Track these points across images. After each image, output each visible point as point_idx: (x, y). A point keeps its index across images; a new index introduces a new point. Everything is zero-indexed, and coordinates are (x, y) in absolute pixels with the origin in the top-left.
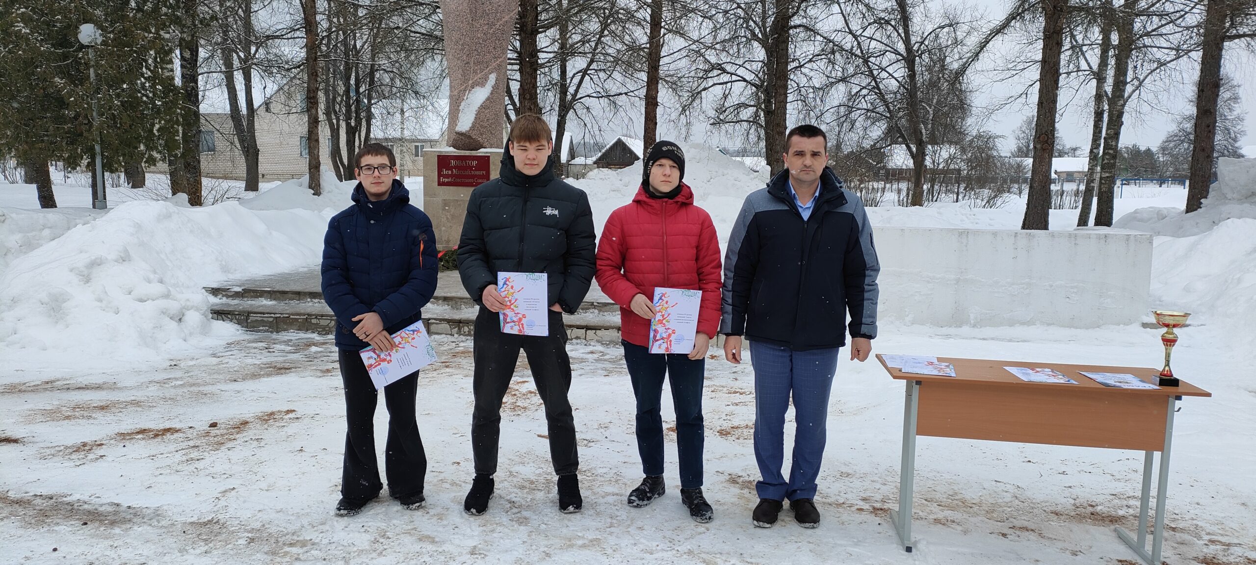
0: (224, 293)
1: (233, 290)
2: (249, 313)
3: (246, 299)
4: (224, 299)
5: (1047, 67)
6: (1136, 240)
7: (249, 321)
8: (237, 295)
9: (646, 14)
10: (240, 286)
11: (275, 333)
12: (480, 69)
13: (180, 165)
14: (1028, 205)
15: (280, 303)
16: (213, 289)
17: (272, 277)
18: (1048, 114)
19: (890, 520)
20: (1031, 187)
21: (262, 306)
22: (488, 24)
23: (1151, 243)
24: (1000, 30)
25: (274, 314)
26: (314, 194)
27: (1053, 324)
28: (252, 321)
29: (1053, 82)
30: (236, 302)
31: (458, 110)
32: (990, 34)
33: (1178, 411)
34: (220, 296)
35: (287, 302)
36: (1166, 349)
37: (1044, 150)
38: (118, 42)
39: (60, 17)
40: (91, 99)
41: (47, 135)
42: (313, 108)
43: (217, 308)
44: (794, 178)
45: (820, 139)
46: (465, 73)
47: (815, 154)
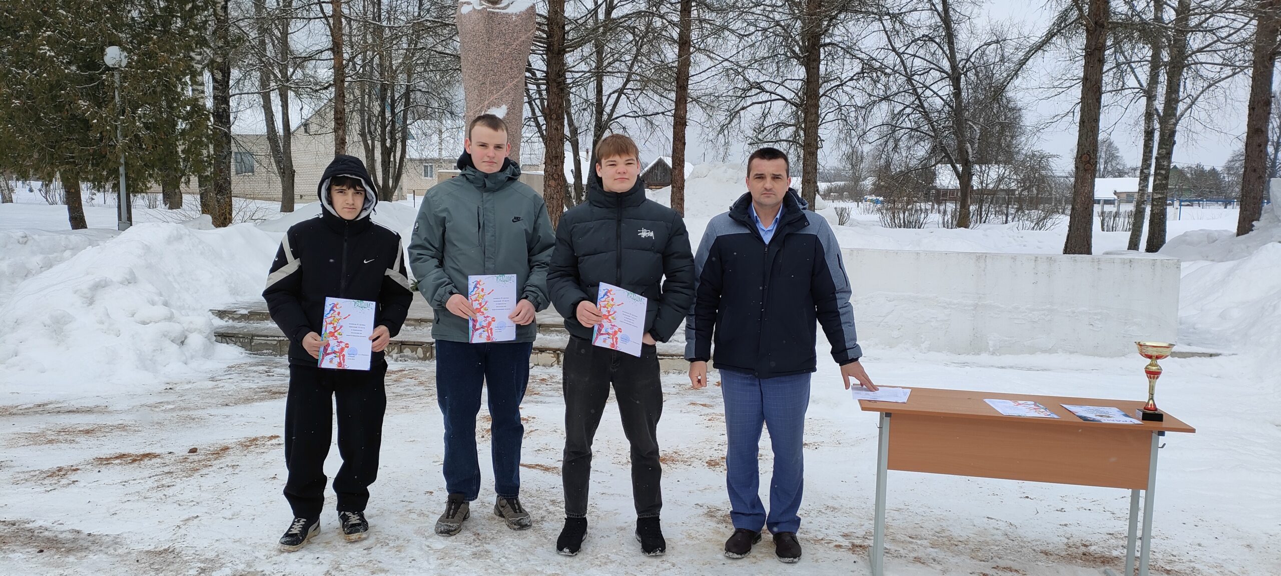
0: (230, 316)
1: (238, 313)
3: (251, 322)
4: (231, 321)
5: (1088, 85)
6: (1163, 265)
7: (253, 344)
8: (243, 317)
10: (246, 309)
11: (278, 356)
12: (497, 89)
13: (210, 186)
14: (1070, 227)
16: (219, 311)
18: (1090, 134)
19: (867, 558)
20: (1073, 209)
21: (267, 329)
22: (504, 44)
23: (1178, 268)
24: (1040, 47)
27: (1077, 352)
28: (256, 344)
29: (1095, 101)
30: (242, 324)
32: (1030, 51)
33: (1162, 447)
34: (226, 319)
36: (1150, 382)
37: (1086, 170)
38: (142, 64)
39: (84, 40)
40: (115, 121)
41: (73, 157)
42: (340, 129)
43: (221, 331)
44: (755, 201)
45: (781, 161)
46: (480, 93)
47: (775, 177)
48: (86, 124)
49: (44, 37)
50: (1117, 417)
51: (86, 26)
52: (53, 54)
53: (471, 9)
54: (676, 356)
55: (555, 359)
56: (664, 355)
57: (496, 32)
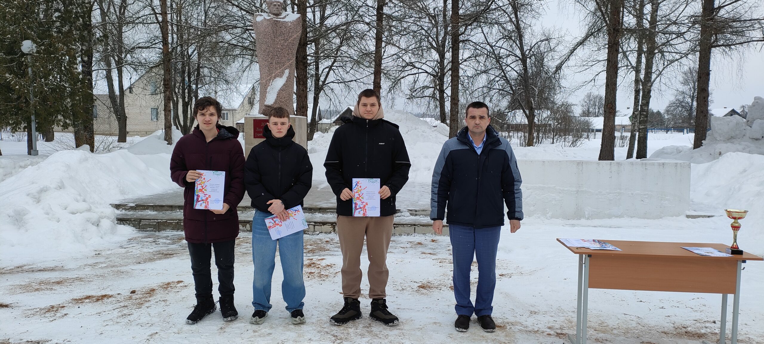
0: (123, 207)
1: (129, 205)
2: (141, 220)
3: (137, 211)
4: (124, 211)
5: (610, 64)
6: (681, 166)
7: (140, 225)
8: (132, 208)
9: (373, 33)
10: (133, 203)
11: (157, 232)
12: (280, 67)
13: (81, 127)
14: (602, 145)
15: (159, 213)
16: (116, 205)
17: (152, 197)
18: (612, 92)
20: (603, 135)
21: (148, 215)
22: (284, 40)
23: (690, 167)
24: (581, 43)
25: (157, 220)
26: (168, 144)
27: (634, 217)
28: (143, 225)
29: (614, 73)
30: (132, 212)
31: (266, 92)
32: (576, 45)
33: (744, 269)
34: (121, 209)
35: (164, 212)
36: (734, 233)
37: (610, 112)
38: (47, 52)
39: (9, 36)
40: (29, 87)
42: (167, 91)
43: (120, 217)
44: (470, 131)
45: (484, 109)
46: (270, 69)
47: (482, 118)
48: (8, 88)
50: (716, 254)
51: (9, 27)
53: (263, 18)
54: (406, 225)
55: (332, 229)
56: (399, 225)
57: (278, 34)
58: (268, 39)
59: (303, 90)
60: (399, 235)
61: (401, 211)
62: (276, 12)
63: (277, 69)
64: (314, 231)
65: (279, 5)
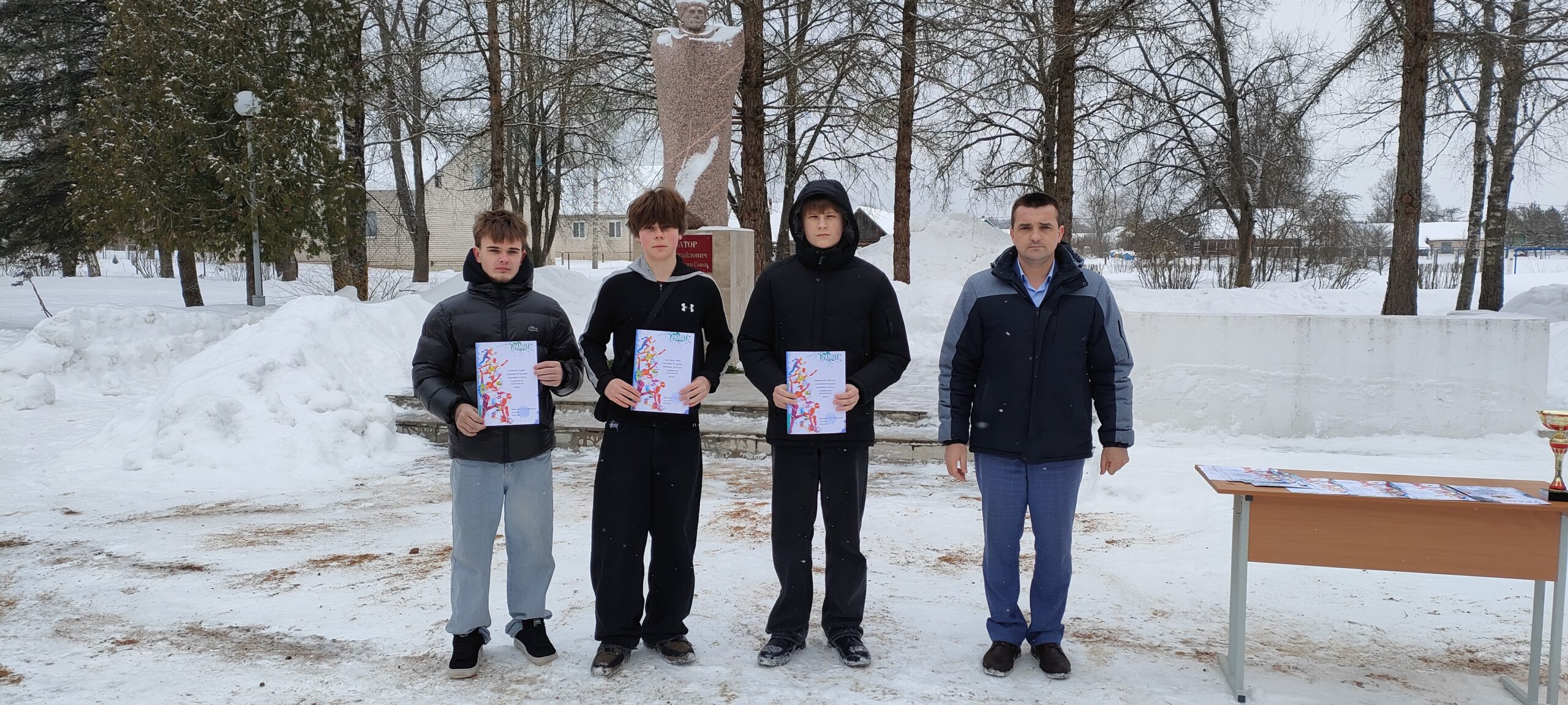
0: (409, 402)
4: (410, 408)
5: (1408, 110)
6: (1527, 327)
7: (437, 434)
9: (895, 58)
12: (700, 132)
13: (344, 253)
14: (1389, 283)
16: (397, 397)
18: (1412, 169)
19: (1218, 666)
20: (1392, 262)
22: (709, 78)
23: (1547, 330)
24: (1345, 65)
27: (1423, 433)
29: (1416, 128)
31: (674, 182)
32: (1333, 70)
34: (405, 406)
36: (1556, 456)
37: (1408, 212)
38: (279, 112)
39: (214, 84)
40: (249, 179)
41: (198, 222)
42: (498, 182)
43: (402, 419)
44: (1021, 255)
45: (1050, 208)
46: (681, 137)
47: (1044, 227)
48: (214, 182)
49: (169, 83)
50: (1516, 498)
51: (214, 68)
52: (179, 102)
53: (670, 38)
57: (699, 65)
58: (679, 78)
59: (755, 177)
60: (922, 462)
61: (928, 415)
62: (694, 25)
63: (696, 138)
64: (756, 452)
65: (699, 11)
